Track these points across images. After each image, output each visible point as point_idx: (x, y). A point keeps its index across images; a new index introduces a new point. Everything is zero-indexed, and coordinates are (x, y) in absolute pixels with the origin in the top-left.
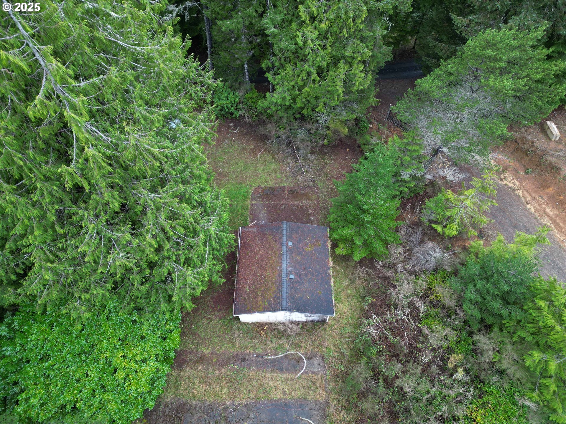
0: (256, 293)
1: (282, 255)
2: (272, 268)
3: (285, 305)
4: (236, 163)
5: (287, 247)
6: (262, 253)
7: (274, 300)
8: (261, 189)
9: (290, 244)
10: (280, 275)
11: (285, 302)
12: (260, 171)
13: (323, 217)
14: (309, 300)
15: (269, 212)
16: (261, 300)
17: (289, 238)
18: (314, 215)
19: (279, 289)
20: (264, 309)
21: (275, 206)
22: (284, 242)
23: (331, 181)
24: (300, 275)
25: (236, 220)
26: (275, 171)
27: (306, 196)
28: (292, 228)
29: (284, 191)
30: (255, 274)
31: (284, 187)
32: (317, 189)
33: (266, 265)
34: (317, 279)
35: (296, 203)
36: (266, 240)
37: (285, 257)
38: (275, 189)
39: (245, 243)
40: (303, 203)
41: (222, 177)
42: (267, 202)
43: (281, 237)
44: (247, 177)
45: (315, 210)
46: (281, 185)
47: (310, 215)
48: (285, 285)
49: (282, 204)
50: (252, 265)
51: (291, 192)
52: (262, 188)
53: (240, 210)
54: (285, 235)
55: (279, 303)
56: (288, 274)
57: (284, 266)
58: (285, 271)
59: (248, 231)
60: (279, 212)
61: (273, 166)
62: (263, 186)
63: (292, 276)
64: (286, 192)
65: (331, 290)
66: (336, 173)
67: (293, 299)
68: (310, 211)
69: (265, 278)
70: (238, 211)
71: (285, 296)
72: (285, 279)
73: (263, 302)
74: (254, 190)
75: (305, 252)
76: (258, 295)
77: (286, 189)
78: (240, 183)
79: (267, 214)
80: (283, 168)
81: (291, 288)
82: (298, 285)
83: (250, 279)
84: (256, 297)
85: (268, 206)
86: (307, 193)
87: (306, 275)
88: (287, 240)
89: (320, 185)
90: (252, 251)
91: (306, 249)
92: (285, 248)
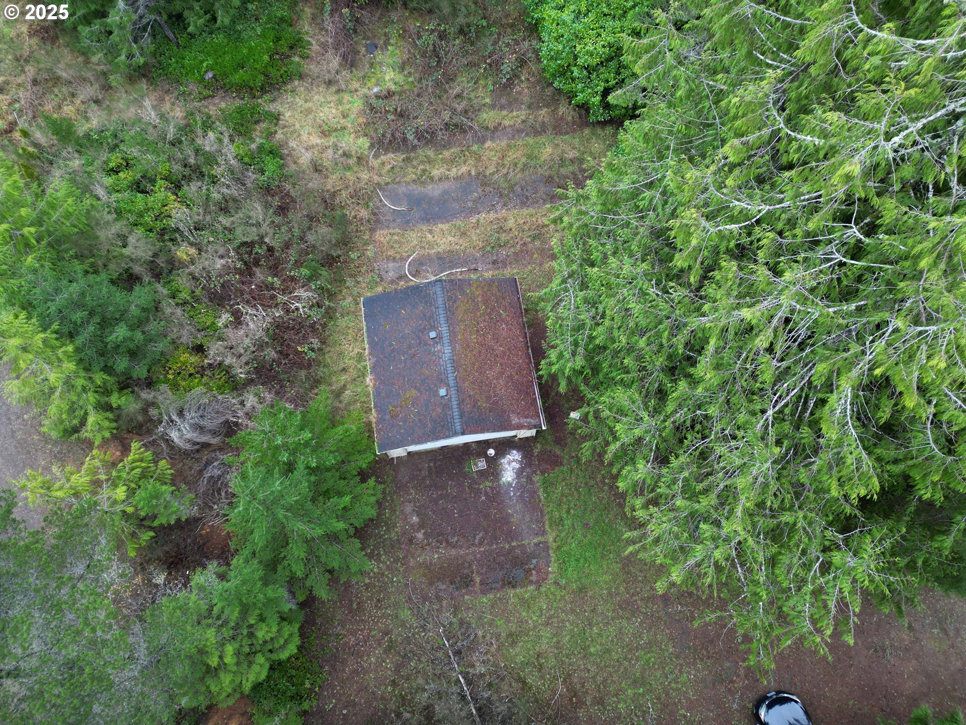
0: (487, 307)
1: (455, 369)
2: (468, 346)
3: (438, 289)
4: (608, 651)
5: (448, 385)
6: (491, 374)
7: (456, 297)
8: (534, 578)
9: (442, 392)
10: (453, 334)
11: (439, 293)
12: (546, 633)
13: (395, 526)
14: (402, 308)
15: (505, 520)
16: (478, 296)
17: (446, 405)
18: (412, 525)
19: (450, 313)
20: (469, 284)
21: (495, 538)
22: (453, 392)
23: (380, 631)
24: (420, 343)
25: (567, 491)
26: (513, 638)
27: (435, 574)
28: (443, 426)
29: (482, 583)
30: (496, 339)
31: (484, 593)
32: (410, 599)
33: (480, 352)
34: (391, 345)
35: (453, 552)
36: (488, 398)
37: (449, 365)
38: (503, 587)
39: (527, 394)
40: (437, 552)
41: (627, 603)
42: (514, 544)
43: (461, 403)
44: (573, 611)
45: (411, 541)
46: (491, 596)
47: (422, 525)
48: (442, 319)
49: (481, 543)
50: (504, 353)
51: (467, 582)
52: (531, 582)
53: (565, 516)
54: (455, 406)
55: (447, 291)
56: (439, 337)
57: (447, 350)
58: (446, 340)
59: (526, 417)
60: (485, 523)
61: (519, 654)
62: (531, 588)
63: (433, 334)
64: (478, 580)
65: (368, 337)
66: (369, 655)
67: (426, 302)
68: (420, 535)
69: (478, 331)
70: (568, 512)
71: (440, 301)
72: (444, 329)
73: (472, 293)
74: (548, 573)
75: (415, 388)
76: (484, 304)
77: (477, 587)
78: (582, 590)
79: (508, 515)
80: (493, 649)
81: (431, 317)
82: (421, 325)
83: (503, 329)
84: (486, 302)
85: (511, 535)
86: (431, 584)
87: (410, 347)
88: (450, 400)
89: (405, 614)
90: (510, 377)
91: (414, 392)
92: (452, 382)
